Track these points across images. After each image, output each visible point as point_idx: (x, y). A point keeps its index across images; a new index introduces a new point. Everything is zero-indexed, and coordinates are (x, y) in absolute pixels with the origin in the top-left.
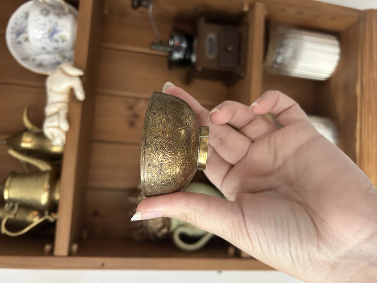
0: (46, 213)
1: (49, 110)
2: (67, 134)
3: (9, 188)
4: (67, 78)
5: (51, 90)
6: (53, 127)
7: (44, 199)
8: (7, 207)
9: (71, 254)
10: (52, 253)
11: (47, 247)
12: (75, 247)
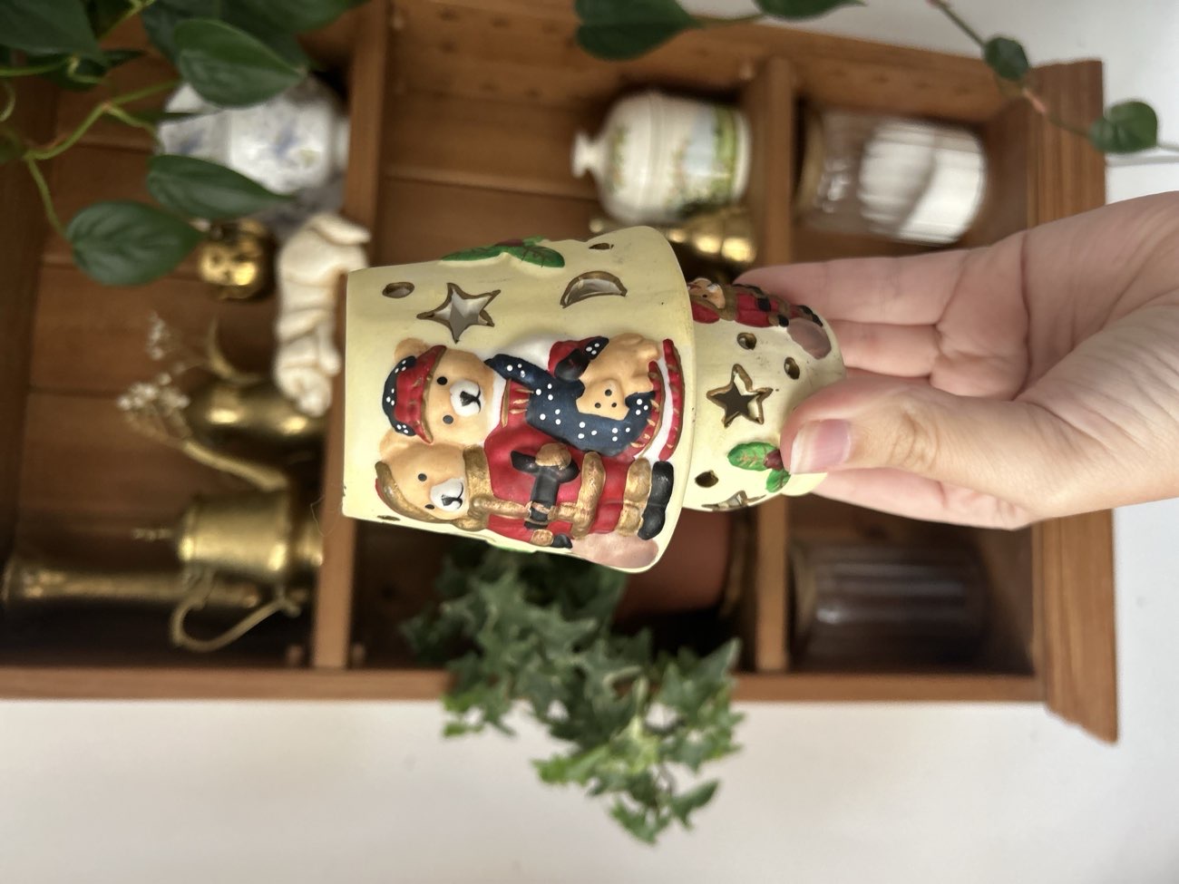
0: (280, 592)
1: (288, 326)
3: (194, 531)
4: (330, 251)
5: (291, 280)
6: (303, 366)
7: (276, 558)
8: (187, 575)
9: (351, 665)
10: (306, 662)
11: (294, 653)
12: (359, 651)
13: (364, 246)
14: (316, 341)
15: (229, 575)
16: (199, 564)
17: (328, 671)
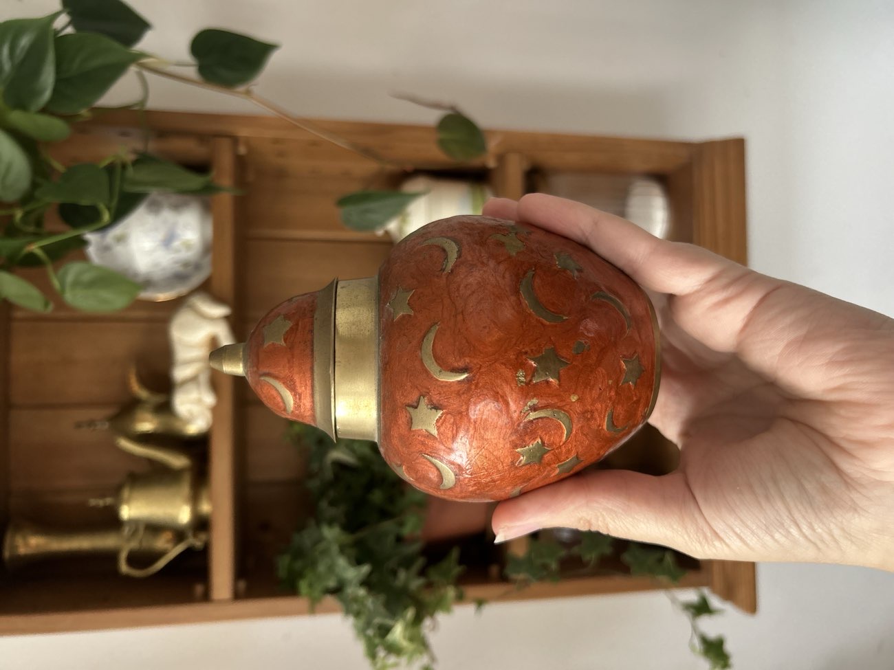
1: (180, 373)
2: (215, 410)
3: (128, 502)
4: (204, 323)
5: (179, 342)
6: (191, 402)
7: (184, 515)
8: (126, 531)
9: (237, 596)
10: (206, 597)
11: (199, 589)
12: (242, 585)
13: (227, 318)
14: (198, 384)
15: (154, 528)
16: (134, 523)
17: (221, 602)
